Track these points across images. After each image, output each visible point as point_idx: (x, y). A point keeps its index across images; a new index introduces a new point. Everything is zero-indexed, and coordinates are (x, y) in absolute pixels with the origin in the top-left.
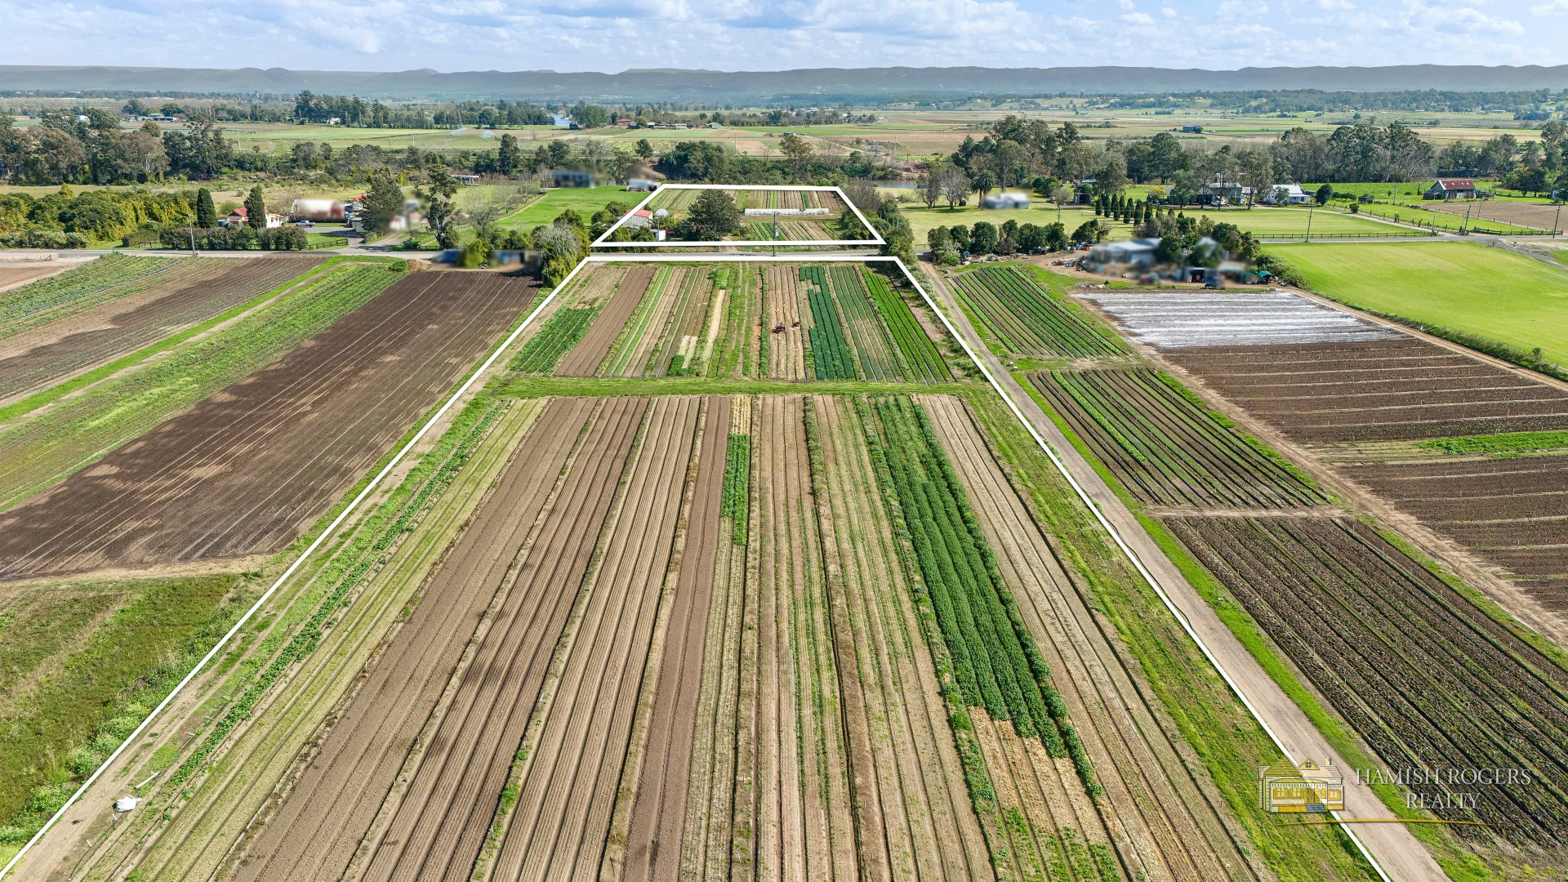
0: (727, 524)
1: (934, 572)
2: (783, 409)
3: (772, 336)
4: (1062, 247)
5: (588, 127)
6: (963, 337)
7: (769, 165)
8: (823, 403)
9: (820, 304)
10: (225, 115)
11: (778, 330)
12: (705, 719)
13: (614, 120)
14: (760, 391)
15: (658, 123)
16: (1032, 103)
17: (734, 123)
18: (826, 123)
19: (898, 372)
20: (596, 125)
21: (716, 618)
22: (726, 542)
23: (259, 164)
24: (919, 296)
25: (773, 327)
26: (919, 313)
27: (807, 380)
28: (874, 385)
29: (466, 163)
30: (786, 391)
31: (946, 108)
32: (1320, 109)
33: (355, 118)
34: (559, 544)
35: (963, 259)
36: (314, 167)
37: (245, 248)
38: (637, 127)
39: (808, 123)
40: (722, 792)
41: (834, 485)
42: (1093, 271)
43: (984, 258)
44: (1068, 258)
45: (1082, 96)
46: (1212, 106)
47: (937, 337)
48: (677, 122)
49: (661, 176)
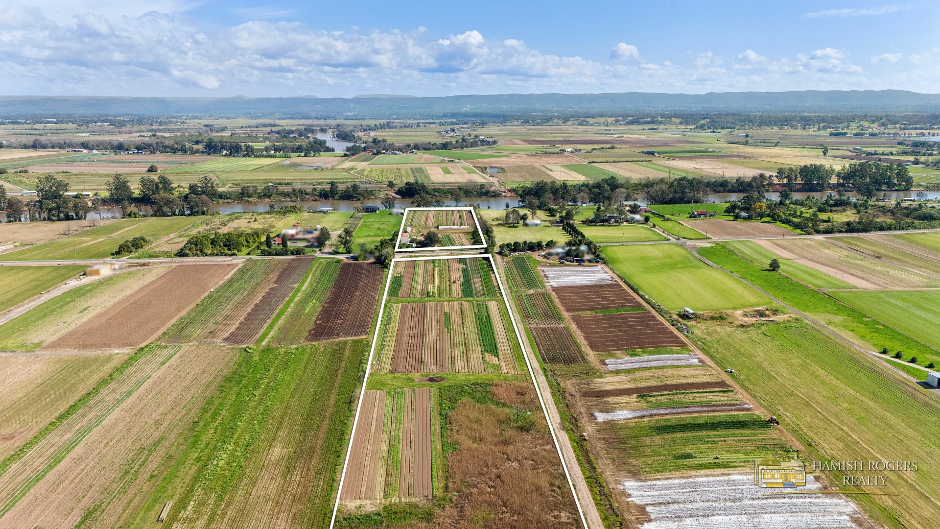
0: (446, 329)
1: (483, 336)
2: (456, 305)
3: (452, 284)
4: (542, 249)
6: (502, 284)
8: (465, 304)
9: (465, 272)
11: (454, 282)
12: (446, 354)
13: (365, 149)
14: (450, 301)
15: (386, 151)
17: (425, 149)
19: (484, 295)
21: (447, 343)
22: (446, 332)
24: (493, 270)
25: (452, 281)
26: (492, 275)
27: (462, 297)
28: (478, 299)
29: (315, 193)
30: (457, 301)
32: (733, 128)
33: (237, 151)
34: (416, 333)
35: (510, 254)
36: (251, 197)
37: (286, 255)
38: (377, 154)
39: (462, 147)
40: (450, 361)
41: (467, 322)
42: (548, 259)
43: (516, 253)
44: (543, 253)
47: (496, 284)
48: (396, 150)
49: (399, 197)
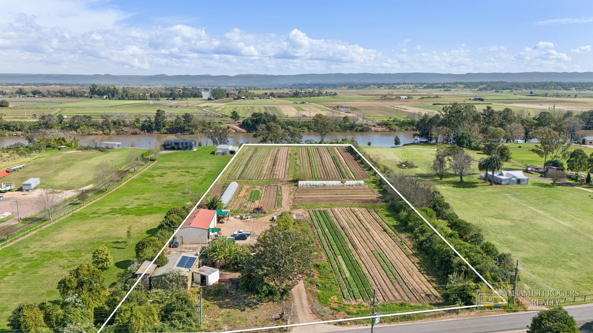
5: (216, 99)
7: (301, 124)
10: (59, 94)
13: (228, 96)
15: (247, 97)
16: (393, 86)
17: (279, 97)
18: (318, 96)
20: (220, 98)
23: (19, 127)
31: (360, 89)
32: (512, 89)
33: (113, 96)
38: (238, 99)
39: (310, 96)
45: (412, 84)
46: (464, 88)
48: (255, 96)
49: (244, 131)
